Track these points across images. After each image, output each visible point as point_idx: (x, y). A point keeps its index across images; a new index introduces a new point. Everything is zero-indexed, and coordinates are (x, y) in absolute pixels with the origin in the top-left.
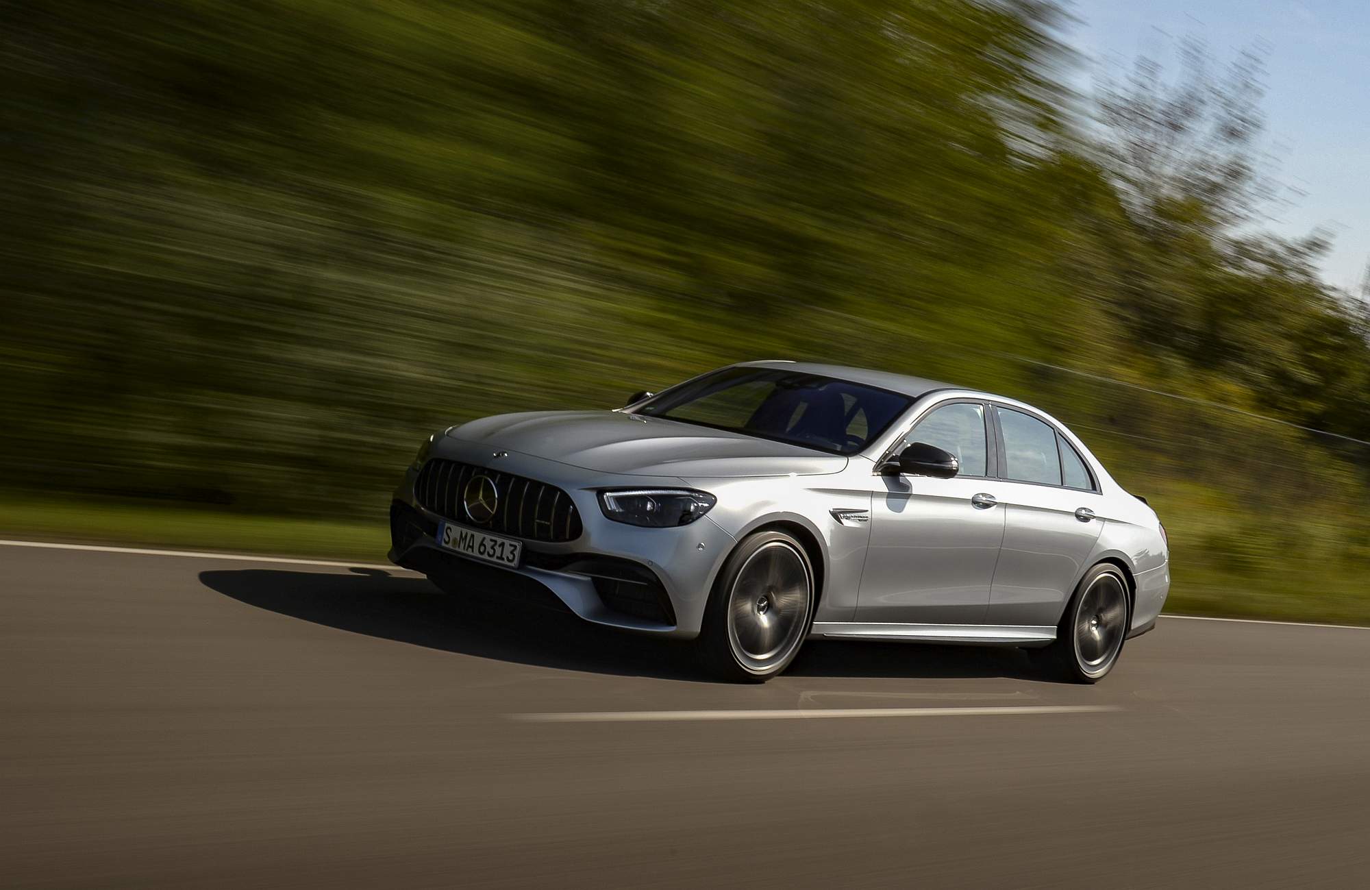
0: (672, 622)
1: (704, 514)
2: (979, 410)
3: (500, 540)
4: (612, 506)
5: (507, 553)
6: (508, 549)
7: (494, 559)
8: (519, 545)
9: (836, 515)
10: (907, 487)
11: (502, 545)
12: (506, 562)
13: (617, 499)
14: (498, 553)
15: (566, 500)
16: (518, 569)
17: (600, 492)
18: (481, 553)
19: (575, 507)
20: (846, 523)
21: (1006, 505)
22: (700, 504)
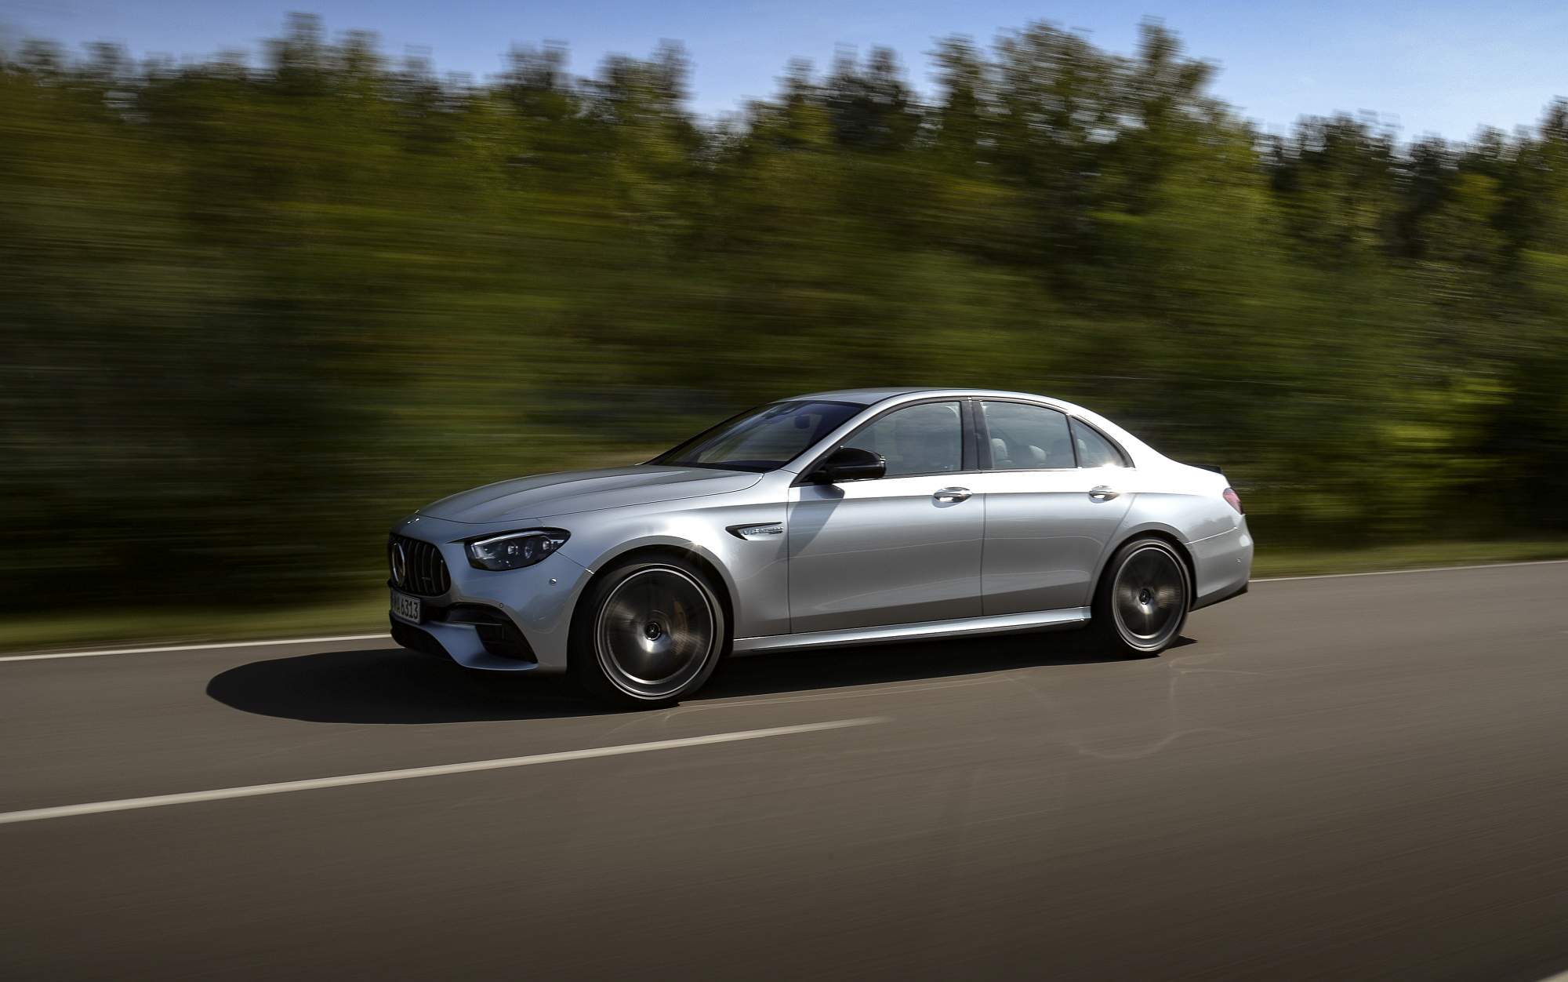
0: (535, 661)
1: (555, 551)
2: (955, 408)
3: (410, 599)
4: (481, 554)
5: (414, 612)
6: (414, 606)
7: (408, 618)
8: (418, 601)
9: (734, 531)
10: (841, 493)
11: (411, 604)
12: (413, 619)
13: (484, 546)
14: (410, 613)
15: (438, 552)
16: (419, 625)
17: (468, 542)
18: (403, 613)
19: (444, 562)
20: (750, 538)
21: (985, 496)
22: (552, 541)
